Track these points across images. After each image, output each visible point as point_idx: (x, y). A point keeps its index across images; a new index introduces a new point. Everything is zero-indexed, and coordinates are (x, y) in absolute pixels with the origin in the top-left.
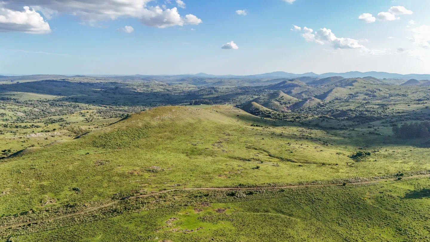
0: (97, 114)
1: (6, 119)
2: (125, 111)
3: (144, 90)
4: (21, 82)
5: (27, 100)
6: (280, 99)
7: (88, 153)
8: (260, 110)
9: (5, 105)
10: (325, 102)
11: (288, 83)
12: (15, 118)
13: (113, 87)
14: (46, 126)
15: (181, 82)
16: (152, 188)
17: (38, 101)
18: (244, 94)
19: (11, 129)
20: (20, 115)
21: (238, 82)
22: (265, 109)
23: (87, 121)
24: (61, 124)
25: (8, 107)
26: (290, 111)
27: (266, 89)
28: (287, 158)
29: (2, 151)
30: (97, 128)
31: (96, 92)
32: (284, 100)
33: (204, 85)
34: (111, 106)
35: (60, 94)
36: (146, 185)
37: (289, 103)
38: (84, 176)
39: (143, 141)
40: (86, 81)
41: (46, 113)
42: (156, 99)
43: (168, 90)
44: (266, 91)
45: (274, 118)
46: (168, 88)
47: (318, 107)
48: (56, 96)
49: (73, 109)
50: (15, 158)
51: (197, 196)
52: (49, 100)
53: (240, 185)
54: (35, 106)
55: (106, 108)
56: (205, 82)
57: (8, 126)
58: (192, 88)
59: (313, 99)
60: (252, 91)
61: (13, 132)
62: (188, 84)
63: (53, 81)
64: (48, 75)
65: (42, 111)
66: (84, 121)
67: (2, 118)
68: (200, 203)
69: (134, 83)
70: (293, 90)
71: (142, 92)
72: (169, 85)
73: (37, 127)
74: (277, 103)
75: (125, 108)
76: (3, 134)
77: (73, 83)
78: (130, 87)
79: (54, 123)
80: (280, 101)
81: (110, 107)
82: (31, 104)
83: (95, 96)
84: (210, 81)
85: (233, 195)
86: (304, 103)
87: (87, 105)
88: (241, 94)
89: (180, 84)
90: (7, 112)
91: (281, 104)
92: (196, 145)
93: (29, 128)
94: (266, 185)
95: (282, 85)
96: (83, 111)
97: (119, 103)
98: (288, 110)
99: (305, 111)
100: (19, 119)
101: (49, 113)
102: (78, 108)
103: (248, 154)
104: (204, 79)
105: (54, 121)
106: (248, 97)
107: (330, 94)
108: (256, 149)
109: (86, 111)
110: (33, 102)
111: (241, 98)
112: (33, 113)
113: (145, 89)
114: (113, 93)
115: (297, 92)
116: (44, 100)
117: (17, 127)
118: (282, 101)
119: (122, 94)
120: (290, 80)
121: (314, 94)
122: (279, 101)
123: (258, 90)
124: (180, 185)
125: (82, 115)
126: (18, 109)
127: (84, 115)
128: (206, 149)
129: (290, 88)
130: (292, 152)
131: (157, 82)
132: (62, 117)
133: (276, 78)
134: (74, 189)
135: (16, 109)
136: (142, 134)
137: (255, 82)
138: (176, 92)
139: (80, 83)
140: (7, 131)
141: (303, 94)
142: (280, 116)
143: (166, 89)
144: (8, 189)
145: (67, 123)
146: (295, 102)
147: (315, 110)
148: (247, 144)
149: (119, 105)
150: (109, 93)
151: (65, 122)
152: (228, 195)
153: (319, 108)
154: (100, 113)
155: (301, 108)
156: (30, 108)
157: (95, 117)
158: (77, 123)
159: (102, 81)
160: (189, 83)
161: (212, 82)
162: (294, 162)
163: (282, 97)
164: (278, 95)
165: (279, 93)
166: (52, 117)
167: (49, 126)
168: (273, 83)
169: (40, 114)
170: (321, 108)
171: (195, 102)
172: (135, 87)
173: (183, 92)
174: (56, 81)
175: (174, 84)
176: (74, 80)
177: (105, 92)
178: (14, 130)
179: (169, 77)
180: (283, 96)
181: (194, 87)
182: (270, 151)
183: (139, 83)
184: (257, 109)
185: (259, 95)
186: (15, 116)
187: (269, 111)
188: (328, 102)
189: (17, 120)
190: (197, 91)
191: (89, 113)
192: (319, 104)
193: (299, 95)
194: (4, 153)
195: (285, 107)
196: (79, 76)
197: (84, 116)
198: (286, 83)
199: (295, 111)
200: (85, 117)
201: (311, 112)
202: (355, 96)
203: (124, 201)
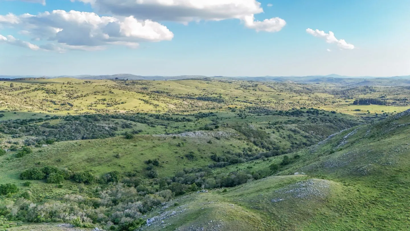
1: (159, 110)
2: (273, 108)
3: (282, 89)
5: (177, 93)
9: (159, 97)
12: (167, 110)
14: (197, 120)
17: (186, 95)
19: (163, 121)
20: (171, 107)
25: (162, 99)
31: (237, 89)
34: (257, 103)
35: (204, 90)
41: (194, 106)
48: (202, 91)
52: (195, 95)
54: (184, 99)
55: (251, 104)
56: (345, 83)
57: (161, 117)
58: (333, 87)
65: (191, 104)
67: (155, 109)
73: (188, 121)
75: (272, 105)
79: (204, 117)
81: (255, 104)
82: (181, 97)
90: (160, 104)
93: (181, 121)
96: (231, 106)
97: (263, 100)
101: (197, 107)
105: (204, 115)
112: (182, 106)
113: (282, 87)
116: (192, 94)
119: (263, 91)
126: (170, 101)
132: (211, 111)
135: (168, 102)
138: (317, 91)
143: (305, 88)
149: (263, 102)
154: (249, 109)
161: (354, 82)
166: (201, 111)
167: (199, 120)
169: (189, 107)
173: (325, 91)
177: (246, 89)
186: (167, 107)
189: (169, 112)
190: (340, 91)
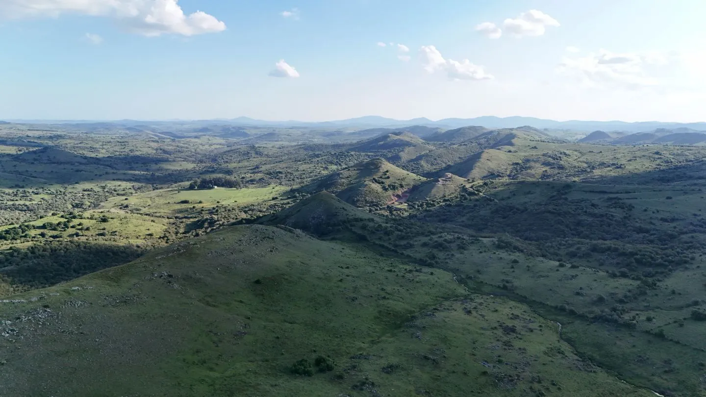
6: (381, 177)
11: (392, 138)
26: (405, 206)
27: (352, 150)
32: (391, 179)
37: (402, 186)
44: (352, 155)
47: (462, 195)
58: (215, 145)
59: (449, 176)
60: (327, 156)
62: (210, 138)
74: (375, 186)
80: (383, 183)
84: (254, 132)
86: (432, 187)
91: (385, 189)
95: (382, 143)
98: (402, 203)
99: (437, 205)
106: (318, 167)
107: (477, 164)
113: (117, 149)
115: (409, 158)
118: (387, 182)
120: (395, 133)
122: (379, 183)
123: (338, 151)
129: (397, 148)
146: (412, 183)
155: (428, 199)
161: (256, 135)
163: (385, 173)
164: (377, 167)
165: (380, 165)
168: (365, 138)
180: (387, 171)
181: (220, 144)
185: (340, 165)
192: (464, 189)
193: (415, 164)
195: (394, 195)
198: (388, 139)
199: (416, 206)
202: (526, 168)
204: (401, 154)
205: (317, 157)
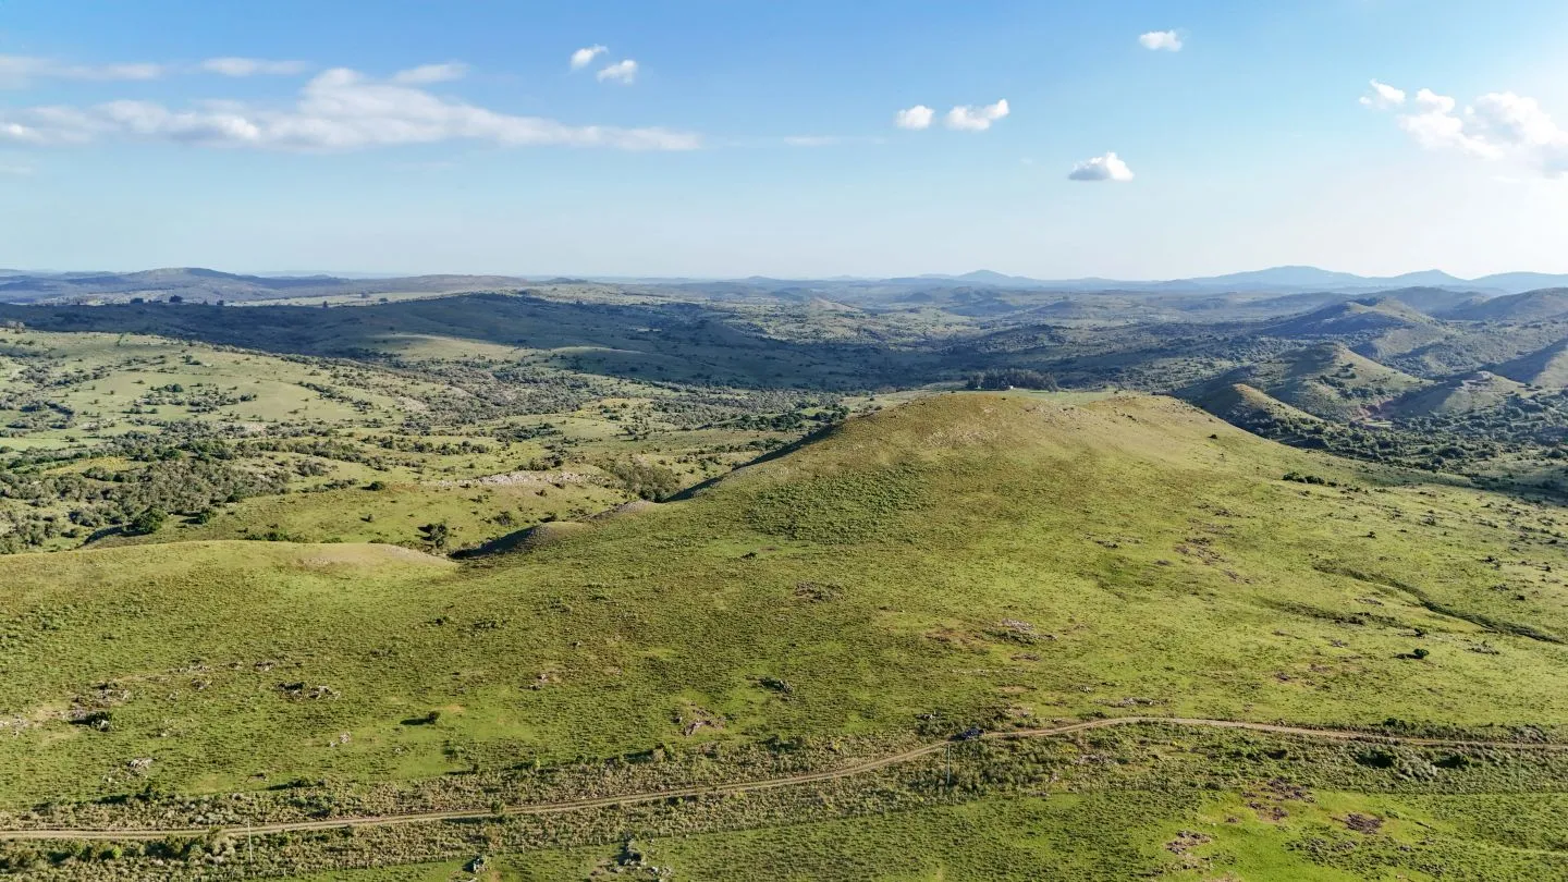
0: (655, 415)
1: (375, 421)
2: (741, 405)
3: (790, 333)
4: (392, 298)
5: (425, 358)
6: (1337, 375)
7: (752, 555)
8: (1276, 416)
9: (364, 372)
10: (1541, 391)
11: (1354, 311)
12: (399, 419)
13: (686, 320)
14: (504, 449)
15: (912, 305)
16: (1047, 705)
17: (458, 362)
18: (1172, 350)
19: (403, 455)
20: (414, 409)
21: (1137, 305)
22: (1294, 413)
23: (632, 437)
24: (550, 444)
25: (376, 380)
26: (1387, 424)
27: (1262, 333)
28: (1509, 621)
29: (422, 529)
30: (685, 461)
31: (637, 339)
32: (1358, 378)
33: (999, 316)
34: (693, 388)
35: (521, 343)
36: (1018, 689)
37: (1380, 392)
38: (782, 640)
39: (913, 520)
40: (590, 298)
41: (488, 403)
42: (838, 366)
43: (873, 334)
44: (1263, 343)
45: (1338, 450)
46: (871, 327)
47: (1512, 411)
48: (511, 349)
49: (572, 395)
50: (515, 558)
51: (1238, 754)
52: (490, 361)
53: (1391, 722)
54: (454, 380)
55: (677, 394)
56: (1005, 307)
57: (395, 443)
58: (957, 325)
59: (1485, 377)
60: (1206, 342)
61: (414, 466)
62: (940, 313)
63: (493, 297)
64: (470, 276)
65: (478, 396)
66: (622, 438)
67: (364, 417)
68: (1265, 785)
69: (753, 308)
70: (1379, 340)
71: (784, 339)
72: (873, 314)
73: (480, 452)
74: (1324, 389)
75: (738, 395)
76: (386, 470)
77: (558, 306)
78: (740, 321)
79: (525, 438)
80: (1341, 385)
81: (688, 391)
82: (440, 373)
83: (632, 352)
84: (1022, 300)
85: (1382, 761)
86: (1448, 394)
87: (613, 381)
88: (1162, 352)
89: (911, 311)
90: (373, 397)
91: (1348, 396)
92: (1115, 546)
93: (457, 453)
94: (1498, 732)
95: (1331, 320)
96: (608, 402)
97: (715, 378)
98: (1380, 420)
99: (1454, 425)
100: (410, 422)
101: (498, 405)
102: (584, 390)
103: (1336, 594)
104: (998, 295)
105: (523, 434)
106: (1192, 364)
107: (1556, 361)
108: (1360, 577)
109: (619, 401)
110: (444, 367)
111: (1164, 368)
112: (450, 404)
113: (792, 327)
114: (692, 340)
115: (1396, 351)
116: (477, 361)
117: (420, 449)
118: (1350, 385)
119: (719, 345)
120: (1362, 301)
121: (1477, 359)
122: (1334, 385)
123: (1230, 336)
124: (1148, 703)
125: (607, 415)
126: (405, 388)
127: (614, 415)
128: (1159, 563)
129: (1369, 331)
130: (1522, 598)
131: (829, 305)
132: (545, 419)
133: (1291, 293)
134: (768, 684)
135: (401, 390)
136: (902, 495)
137: (1203, 306)
138: (905, 339)
139: (579, 306)
140: (394, 462)
141: (1427, 359)
142: (1365, 443)
143: (865, 330)
144: (551, 665)
145: (565, 441)
146: (1403, 388)
147: (1503, 425)
148: (1315, 553)
149: (717, 384)
150: (680, 340)
151: (560, 437)
152: (1362, 760)
153: (1516, 415)
154: (665, 410)
155: (1436, 414)
156: (439, 388)
157: (652, 425)
158: (600, 444)
159: (645, 300)
160: (943, 309)
161: (1031, 306)
162: (1545, 639)
163: (1346, 368)
164: (1329, 358)
165: (1334, 354)
166: (513, 419)
167: (512, 449)
168: (1288, 312)
169: (472, 405)
170: (1527, 418)
171: (986, 378)
172: (758, 322)
173: (928, 341)
174: (502, 298)
175: (889, 311)
176: (554, 293)
177: (666, 337)
178: (416, 457)
179: (866, 285)
180: (1351, 365)
181: (963, 324)
182: (1421, 589)
183: (768, 307)
184: (1263, 414)
185: (1238, 359)
186: (399, 410)
187: (1312, 422)
188: (1557, 393)
189: (408, 425)
190: (979, 339)
191: (629, 410)
192: (1516, 400)
193: (1409, 360)
194: (427, 535)
195: (1363, 407)
196: (568, 281)
197: (617, 418)
198: (1346, 313)
199: (1410, 425)
200: (620, 423)
201: (1482, 430)
203: (968, 748)
204: (1377, 343)
205: (1187, 346)
